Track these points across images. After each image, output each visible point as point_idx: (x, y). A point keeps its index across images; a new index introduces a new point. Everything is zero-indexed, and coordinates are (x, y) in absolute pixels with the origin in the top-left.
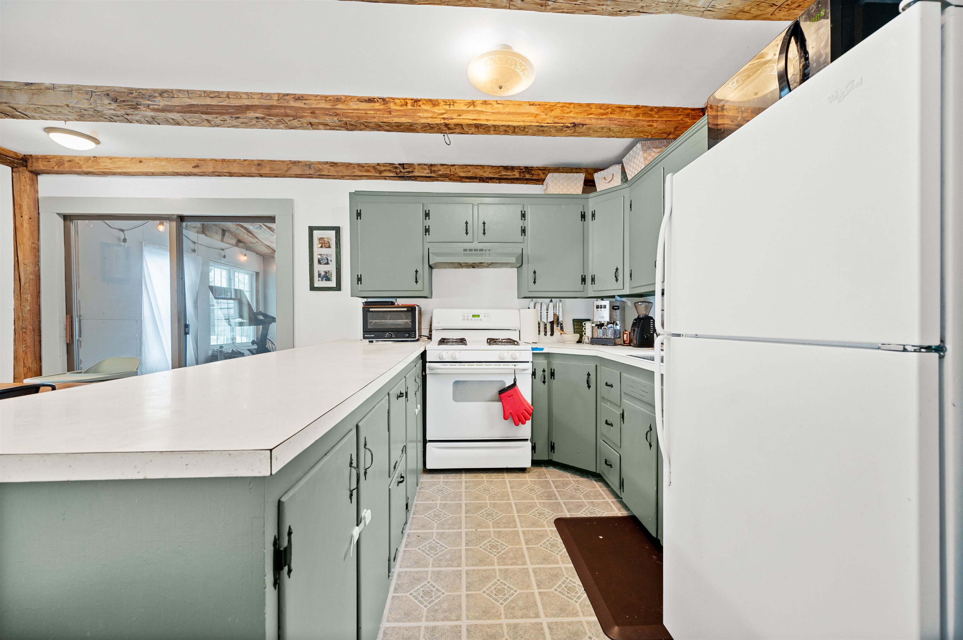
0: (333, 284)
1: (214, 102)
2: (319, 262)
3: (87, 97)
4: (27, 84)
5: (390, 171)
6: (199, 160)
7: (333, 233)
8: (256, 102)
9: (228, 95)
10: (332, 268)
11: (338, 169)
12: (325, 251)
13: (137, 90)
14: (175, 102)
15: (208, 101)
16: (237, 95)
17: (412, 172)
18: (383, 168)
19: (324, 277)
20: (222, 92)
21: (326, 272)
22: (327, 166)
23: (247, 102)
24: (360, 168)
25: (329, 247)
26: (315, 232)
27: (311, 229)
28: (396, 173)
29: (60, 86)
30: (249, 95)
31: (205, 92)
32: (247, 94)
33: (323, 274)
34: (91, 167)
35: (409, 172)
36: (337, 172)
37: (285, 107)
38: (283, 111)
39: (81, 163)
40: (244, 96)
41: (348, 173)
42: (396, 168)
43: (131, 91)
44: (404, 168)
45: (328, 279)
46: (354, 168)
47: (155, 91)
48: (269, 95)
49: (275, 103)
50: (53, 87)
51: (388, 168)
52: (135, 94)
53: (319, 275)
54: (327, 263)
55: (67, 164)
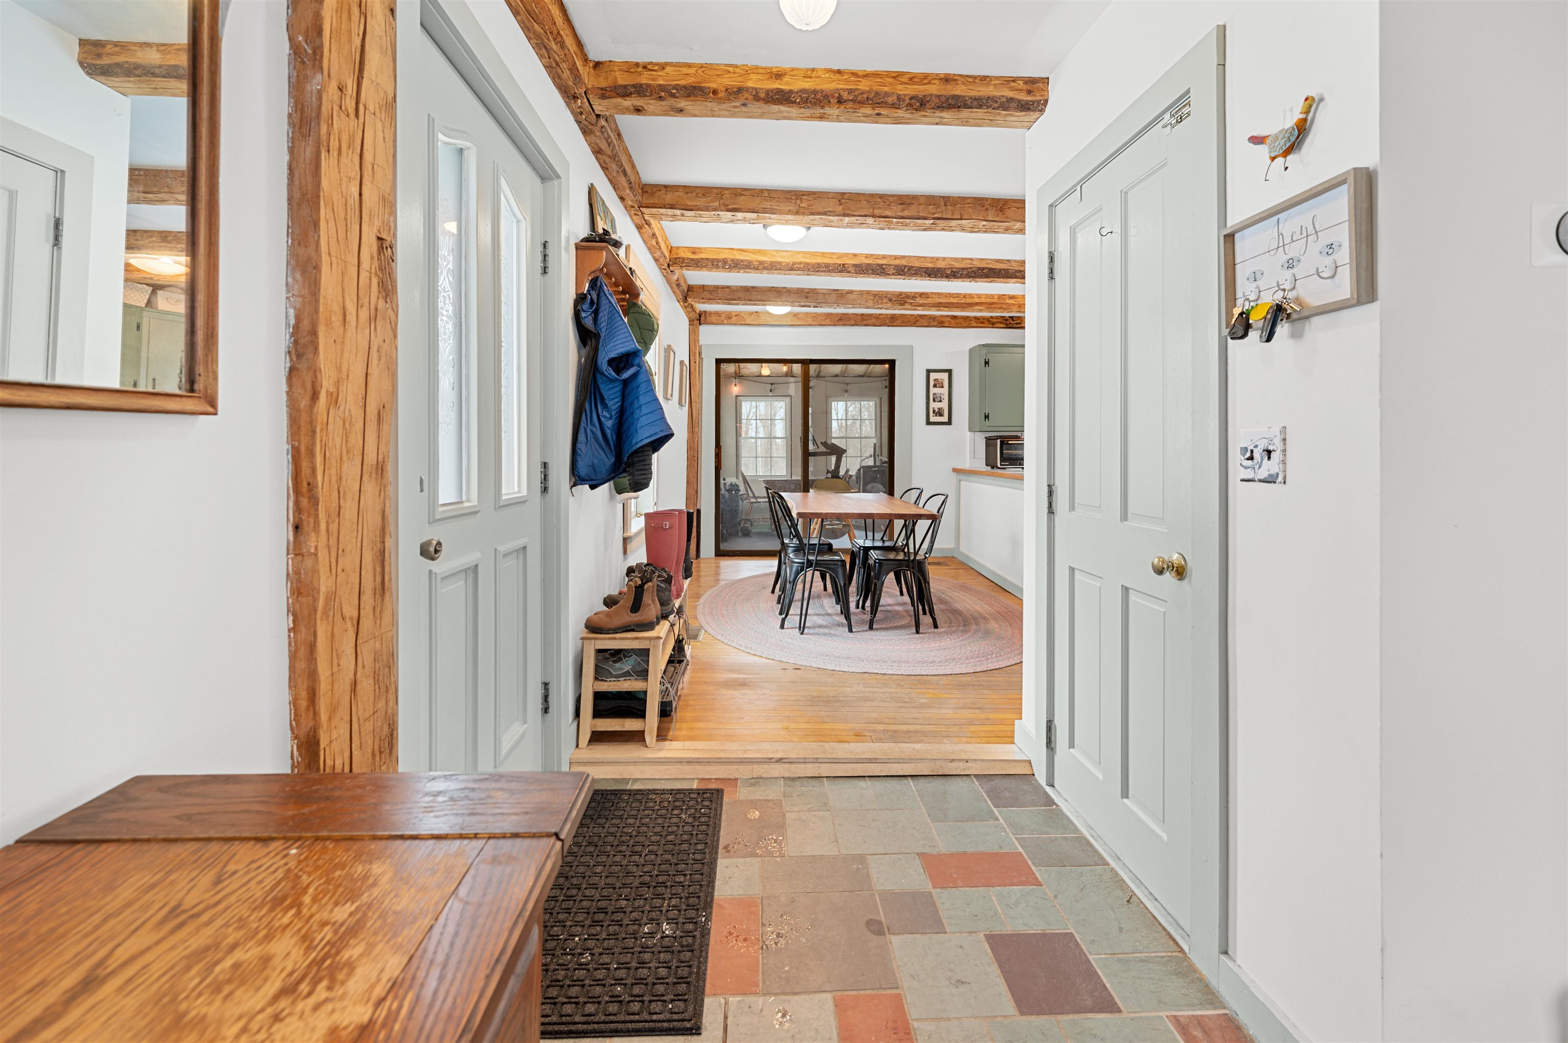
0: (945, 419)
1: (955, 301)
2: (934, 400)
3: (872, 298)
4: (834, 290)
5: (1001, 323)
6: (843, 314)
7: (946, 375)
8: (983, 300)
9: (965, 296)
10: (944, 405)
11: (957, 321)
12: (937, 390)
13: (905, 293)
14: (930, 301)
15: (952, 300)
16: (971, 296)
17: (1020, 323)
18: (995, 321)
19: (938, 412)
20: (961, 294)
21: (939, 409)
22: (948, 319)
23: (977, 300)
24: (976, 320)
25: (942, 387)
26: (931, 374)
27: (929, 372)
28: (1006, 324)
29: (855, 291)
30: (979, 296)
31: (950, 294)
32: (977, 295)
33: (937, 410)
34: (753, 321)
35: (1017, 323)
36: (957, 324)
37: (1002, 304)
38: (999, 306)
39: (745, 317)
40: (975, 296)
41: (966, 324)
42: (1007, 320)
43: (900, 294)
44: (1013, 320)
45: (941, 415)
46: (971, 320)
47: (916, 293)
48: (992, 295)
49: (996, 301)
50: (851, 292)
51: (999, 320)
52: (903, 296)
53: (934, 412)
54: (940, 401)
55: (734, 319)
